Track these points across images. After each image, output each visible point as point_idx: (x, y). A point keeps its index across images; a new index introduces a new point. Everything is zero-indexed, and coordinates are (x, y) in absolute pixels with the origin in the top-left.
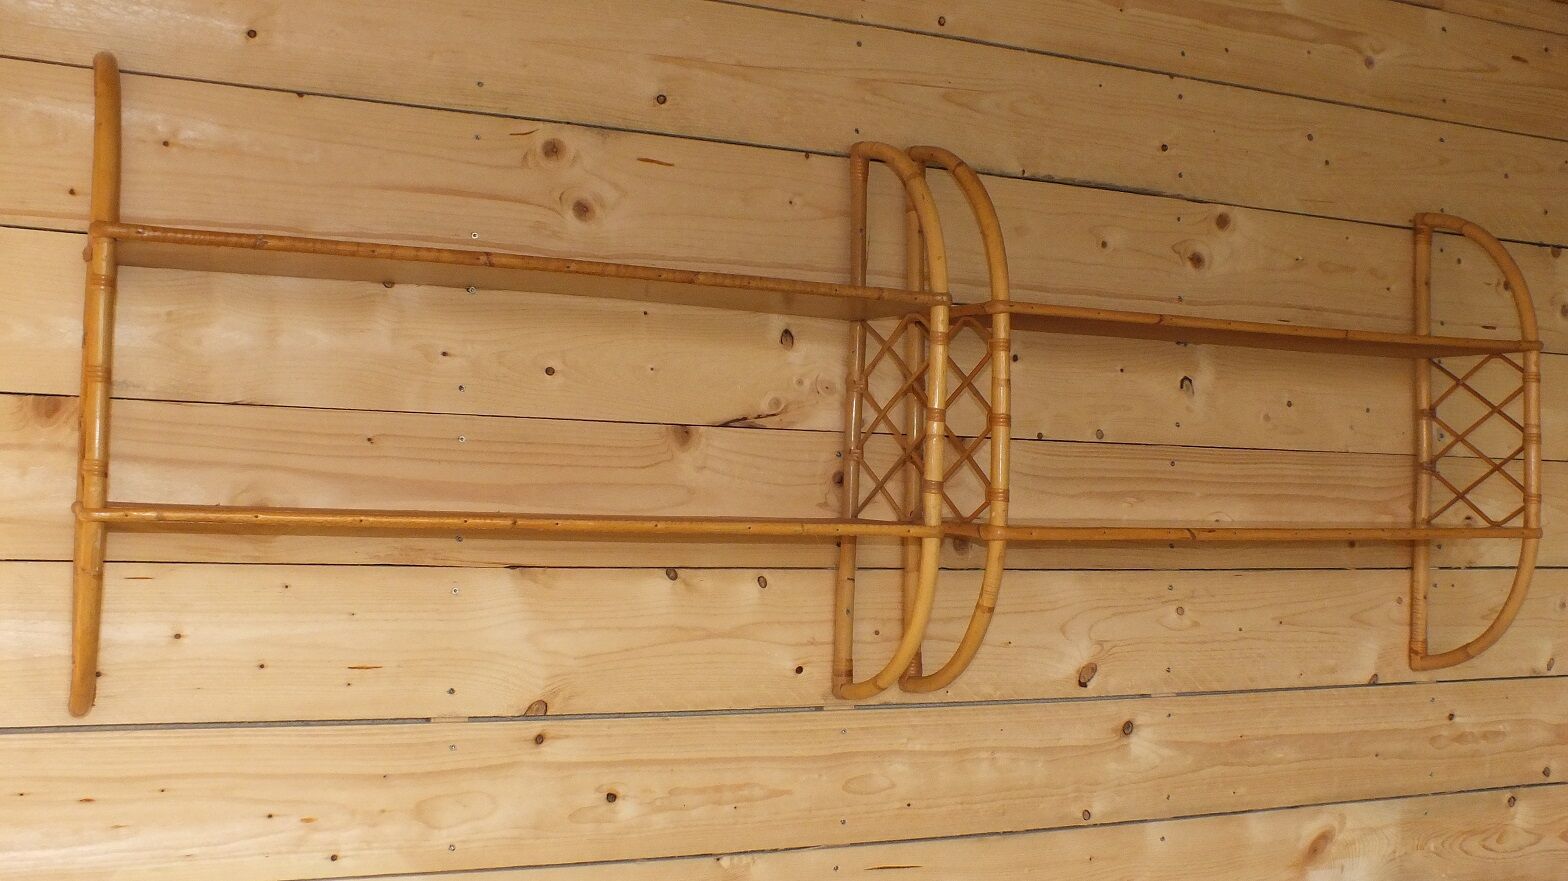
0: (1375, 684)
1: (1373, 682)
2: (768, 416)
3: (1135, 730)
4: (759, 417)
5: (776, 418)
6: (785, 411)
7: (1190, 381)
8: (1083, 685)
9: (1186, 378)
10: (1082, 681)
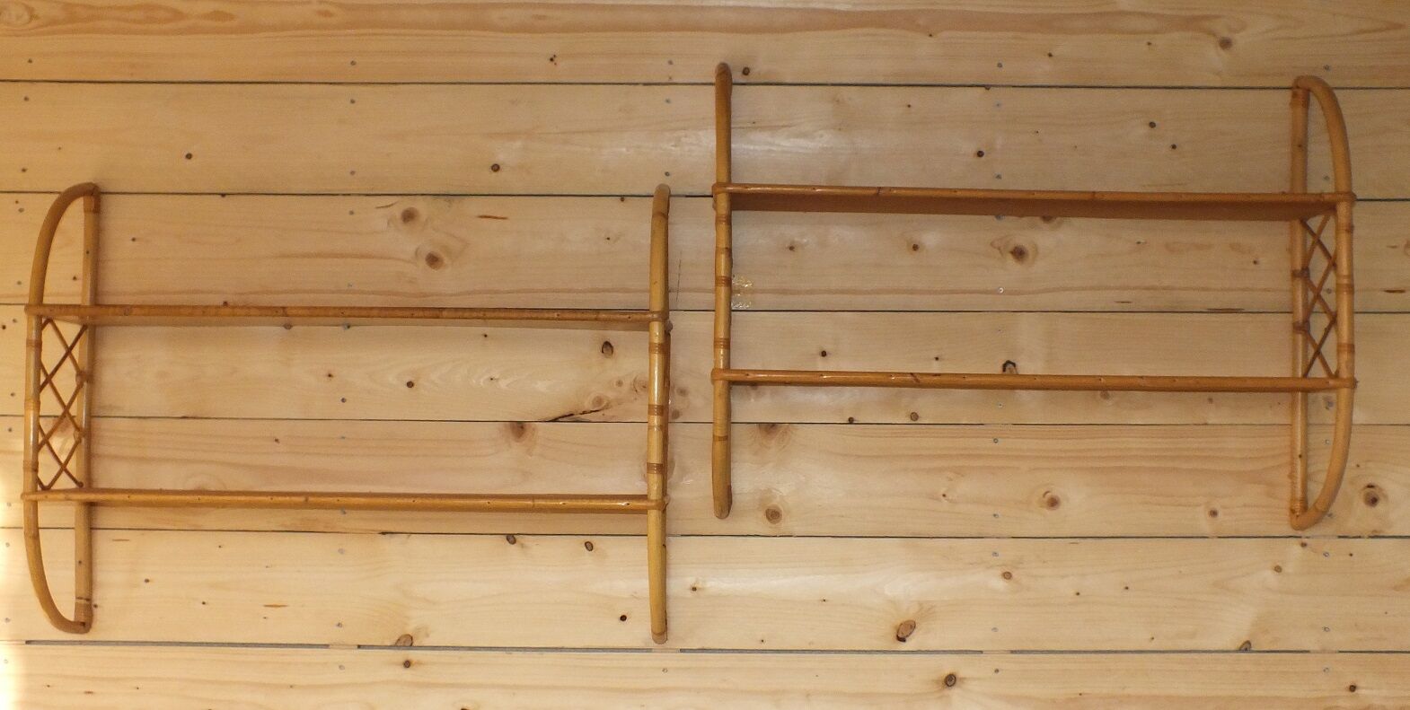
0: (1246, 650)
1: (1246, 648)
2: (592, 412)
3: (958, 682)
4: (584, 413)
5: (600, 414)
6: (607, 407)
7: (1014, 365)
8: (902, 640)
9: (1008, 362)
10: (900, 636)
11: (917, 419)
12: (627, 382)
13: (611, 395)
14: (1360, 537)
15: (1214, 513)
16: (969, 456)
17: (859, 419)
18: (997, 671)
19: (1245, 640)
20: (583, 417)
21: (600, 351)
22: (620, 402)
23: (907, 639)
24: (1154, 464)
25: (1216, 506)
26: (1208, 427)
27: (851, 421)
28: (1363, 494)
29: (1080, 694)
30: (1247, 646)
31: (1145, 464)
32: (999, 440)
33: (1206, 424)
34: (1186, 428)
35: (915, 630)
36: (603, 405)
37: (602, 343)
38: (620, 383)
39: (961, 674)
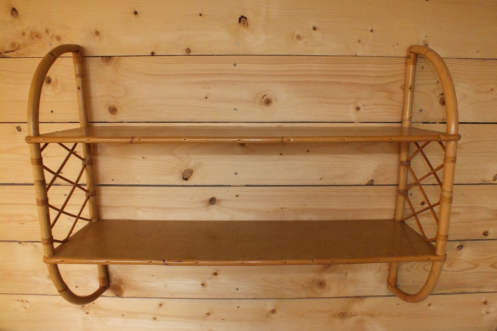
11: (190, 52)
12: (28, 33)
13: (19, 41)
14: (435, 123)
15: (358, 109)
16: (220, 75)
17: (157, 53)
18: (237, 196)
19: (371, 179)
20: (7, 54)
21: (10, 14)
22: (25, 45)
23: (189, 179)
24: (325, 79)
25: (360, 105)
26: (357, 58)
27: (153, 54)
28: (439, 98)
29: (282, 208)
30: (371, 182)
31: (320, 79)
32: (237, 64)
33: (356, 56)
34: (345, 58)
35: (193, 174)
36: (17, 47)
37: (11, 9)
38: (23, 34)
39: (218, 197)
